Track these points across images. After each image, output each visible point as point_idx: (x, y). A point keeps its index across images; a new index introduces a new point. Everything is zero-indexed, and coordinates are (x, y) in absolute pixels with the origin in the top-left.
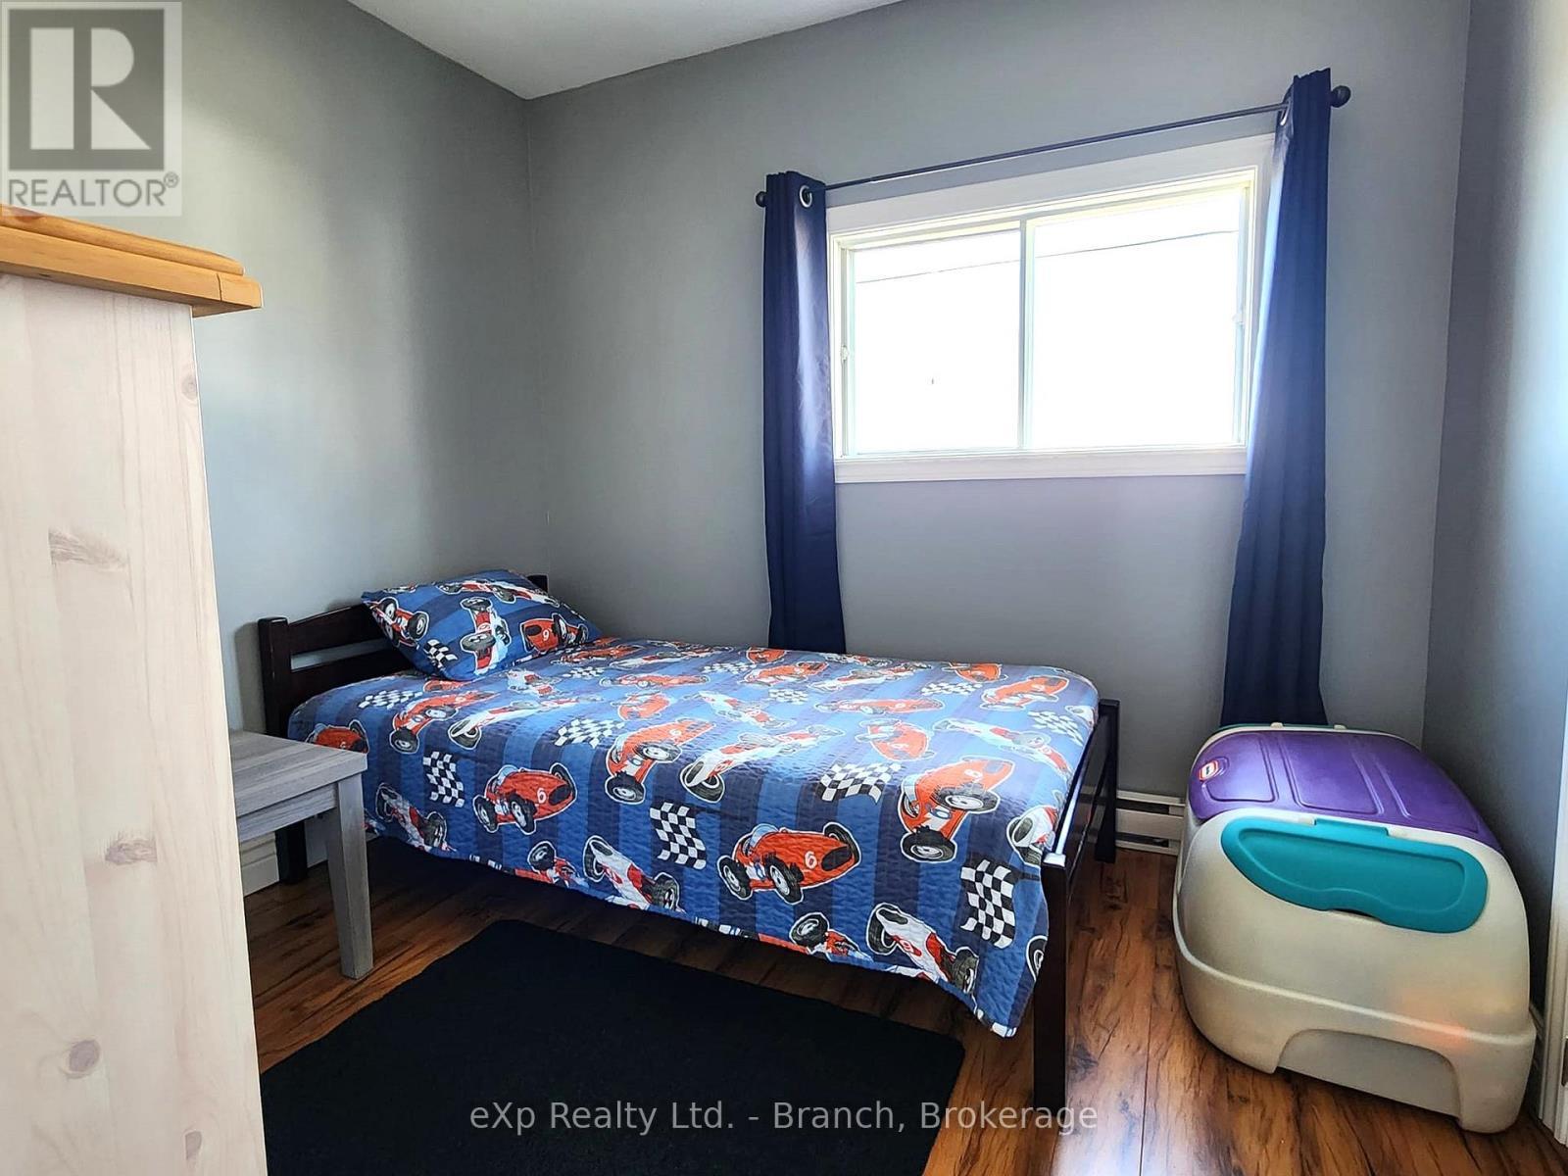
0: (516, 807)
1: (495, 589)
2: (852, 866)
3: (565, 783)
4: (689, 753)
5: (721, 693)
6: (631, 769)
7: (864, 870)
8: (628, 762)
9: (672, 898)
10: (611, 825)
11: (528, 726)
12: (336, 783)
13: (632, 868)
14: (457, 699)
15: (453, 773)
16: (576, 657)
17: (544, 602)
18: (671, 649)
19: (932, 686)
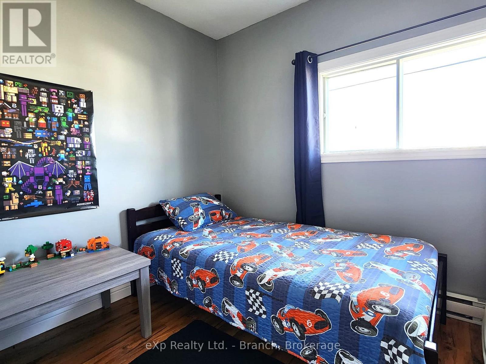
0: (199, 282)
1: (202, 200)
2: (327, 330)
3: (216, 276)
4: (261, 269)
5: (276, 242)
6: (239, 274)
7: (333, 332)
8: (238, 271)
9: (253, 327)
10: (232, 295)
11: (205, 252)
12: (140, 269)
13: (238, 313)
14: (184, 239)
15: (180, 267)
16: (227, 224)
17: (218, 204)
18: (260, 222)
19: (361, 244)
